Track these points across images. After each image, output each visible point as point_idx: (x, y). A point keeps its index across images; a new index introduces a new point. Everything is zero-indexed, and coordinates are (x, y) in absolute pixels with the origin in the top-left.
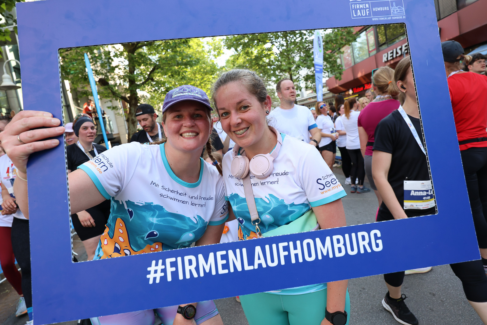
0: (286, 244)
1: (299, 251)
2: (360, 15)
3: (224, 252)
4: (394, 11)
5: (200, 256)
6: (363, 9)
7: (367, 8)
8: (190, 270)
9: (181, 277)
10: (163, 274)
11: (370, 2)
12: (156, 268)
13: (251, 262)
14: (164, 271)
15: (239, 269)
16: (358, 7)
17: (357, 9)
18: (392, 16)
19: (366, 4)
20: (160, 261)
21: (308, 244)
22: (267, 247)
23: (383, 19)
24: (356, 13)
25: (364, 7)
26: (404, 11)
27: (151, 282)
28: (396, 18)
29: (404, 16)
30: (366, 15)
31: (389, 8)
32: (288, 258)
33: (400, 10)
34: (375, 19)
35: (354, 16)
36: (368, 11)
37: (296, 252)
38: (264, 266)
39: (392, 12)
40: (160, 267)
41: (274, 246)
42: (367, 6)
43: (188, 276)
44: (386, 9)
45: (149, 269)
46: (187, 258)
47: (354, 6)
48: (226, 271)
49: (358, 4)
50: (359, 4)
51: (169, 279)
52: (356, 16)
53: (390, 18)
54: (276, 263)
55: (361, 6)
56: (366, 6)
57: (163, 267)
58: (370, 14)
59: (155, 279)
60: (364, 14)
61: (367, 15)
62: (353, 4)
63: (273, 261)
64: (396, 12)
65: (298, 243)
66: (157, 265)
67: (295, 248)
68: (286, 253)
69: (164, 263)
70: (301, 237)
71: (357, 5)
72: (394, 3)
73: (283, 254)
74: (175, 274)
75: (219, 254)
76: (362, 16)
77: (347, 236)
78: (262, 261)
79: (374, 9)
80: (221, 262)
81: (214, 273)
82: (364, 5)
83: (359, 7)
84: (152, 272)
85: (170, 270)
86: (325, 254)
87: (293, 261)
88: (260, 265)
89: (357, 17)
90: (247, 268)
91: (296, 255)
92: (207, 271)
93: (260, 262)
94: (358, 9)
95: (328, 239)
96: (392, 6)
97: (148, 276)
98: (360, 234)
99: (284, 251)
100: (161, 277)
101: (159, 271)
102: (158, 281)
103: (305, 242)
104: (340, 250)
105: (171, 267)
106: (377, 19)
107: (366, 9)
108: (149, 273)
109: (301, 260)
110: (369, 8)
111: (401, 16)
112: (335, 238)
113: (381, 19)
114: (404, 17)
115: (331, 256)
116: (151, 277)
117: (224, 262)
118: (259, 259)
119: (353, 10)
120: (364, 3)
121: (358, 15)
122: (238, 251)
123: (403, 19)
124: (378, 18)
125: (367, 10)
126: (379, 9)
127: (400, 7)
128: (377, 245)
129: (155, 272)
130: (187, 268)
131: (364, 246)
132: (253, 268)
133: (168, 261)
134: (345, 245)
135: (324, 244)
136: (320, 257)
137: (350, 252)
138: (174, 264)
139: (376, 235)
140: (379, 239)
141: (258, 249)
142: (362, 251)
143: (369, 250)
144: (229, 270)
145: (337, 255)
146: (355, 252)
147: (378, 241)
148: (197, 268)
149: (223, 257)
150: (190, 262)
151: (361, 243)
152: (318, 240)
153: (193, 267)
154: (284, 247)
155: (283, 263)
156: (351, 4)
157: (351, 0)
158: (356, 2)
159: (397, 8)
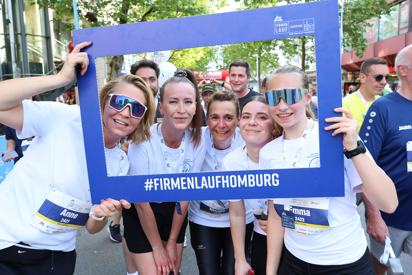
0: (220, 177)
1: (227, 181)
2: (281, 32)
3: (185, 178)
4: (306, 27)
5: (172, 179)
6: (283, 27)
7: (286, 26)
8: (167, 186)
9: (162, 189)
10: (152, 186)
11: (289, 21)
12: (149, 183)
13: (199, 185)
14: (152, 185)
15: (193, 187)
18: (304, 31)
19: (286, 23)
20: (151, 180)
21: (233, 178)
22: (209, 177)
23: (297, 33)
24: (278, 30)
25: (284, 26)
26: (314, 27)
27: (147, 190)
28: (307, 32)
29: (314, 31)
31: (303, 25)
32: (220, 184)
33: (311, 27)
34: (291, 34)
35: (276, 32)
36: (287, 28)
37: (225, 181)
38: (207, 187)
39: (305, 28)
40: (151, 183)
41: (213, 177)
42: (286, 24)
43: (165, 189)
44: (300, 26)
45: (145, 183)
46: (165, 179)
47: (277, 25)
50: (280, 23)
51: (156, 189)
52: (277, 32)
53: (302, 33)
54: (213, 187)
55: (282, 25)
56: (285, 25)
57: (153, 183)
58: (288, 30)
59: (148, 188)
60: (283, 31)
61: (286, 31)
63: (212, 185)
64: (307, 28)
65: (227, 177)
66: (149, 181)
67: (225, 179)
68: (220, 182)
69: (153, 181)
71: (279, 24)
72: (307, 21)
73: (218, 182)
74: (159, 187)
75: (182, 179)
76: (282, 32)
77: (257, 175)
78: (206, 185)
79: (291, 27)
80: (183, 183)
81: (179, 188)
82: (284, 24)
83: (281, 25)
84: (147, 185)
85: (156, 185)
86: (243, 184)
87: (224, 186)
88: (204, 187)
90: (197, 187)
91: (225, 184)
92: (176, 187)
93: (204, 185)
94: (280, 27)
95: (245, 176)
96: (305, 23)
97: (145, 187)
98: (265, 175)
99: (219, 180)
100: (152, 188)
101: (151, 185)
102: (150, 189)
103: (231, 177)
104: (252, 183)
105: (157, 183)
109: (228, 186)
110: (288, 26)
111: (311, 31)
112: (249, 176)
113: (296, 34)
115: (246, 186)
116: (147, 187)
117: (185, 183)
118: (204, 183)
119: (276, 28)
121: (279, 32)
122: (192, 178)
124: (294, 33)
125: (286, 27)
126: (295, 27)
127: (311, 24)
128: (276, 183)
129: (148, 185)
130: (165, 184)
131: (267, 182)
132: (200, 188)
133: (155, 180)
134: (255, 180)
135: (242, 179)
136: (239, 186)
137: (258, 185)
138: (158, 182)
139: (275, 176)
140: (277, 179)
141: (204, 178)
142: (266, 185)
143: (270, 185)
144: (187, 188)
145: (250, 185)
146: (261, 185)
147: (276, 180)
148: (170, 185)
149: (184, 181)
150: (167, 182)
151: (266, 180)
152: (239, 176)
153: (168, 184)
154: (218, 178)
155: (217, 187)
156: (275, 24)
157: (275, 21)
158: (278, 22)
159: (309, 25)
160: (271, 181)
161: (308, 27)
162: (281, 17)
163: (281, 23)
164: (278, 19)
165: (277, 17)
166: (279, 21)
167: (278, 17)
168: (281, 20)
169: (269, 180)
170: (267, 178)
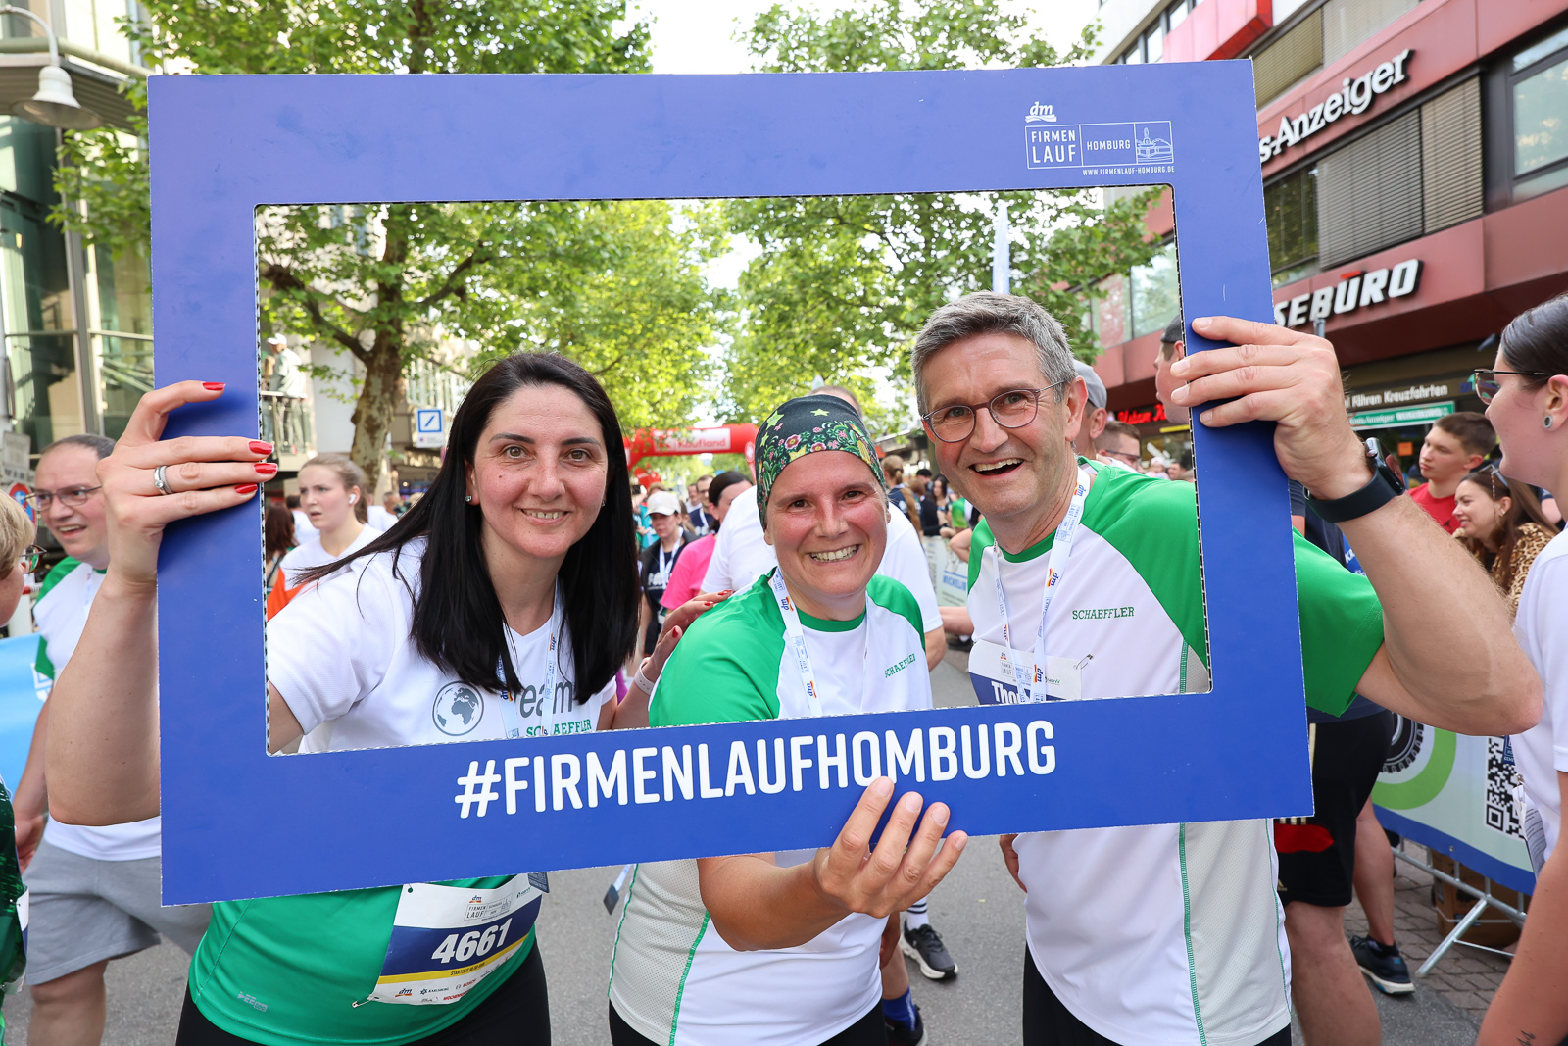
0: (808, 740)
1: (840, 760)
2: (1051, 160)
3: (652, 752)
4: (1143, 152)
5: (592, 758)
6: (1060, 143)
7: (1072, 143)
8: (565, 791)
9: (540, 806)
10: (495, 796)
11: (1079, 125)
12: (479, 780)
13: (718, 780)
14: (495, 787)
15: (688, 795)
16: (1046, 138)
17: (1043, 144)
18: (1136, 164)
19: (1069, 132)
20: (491, 764)
21: (866, 745)
22: (761, 745)
23: (1111, 172)
24: (1040, 155)
25: (1064, 140)
26: (1172, 152)
27: (465, 813)
28: (1148, 170)
29: (1169, 165)
30: (1066, 162)
31: (1132, 144)
32: (811, 775)
33: (1161, 150)
34: (1090, 172)
35: (1035, 161)
36: (1073, 149)
37: (832, 761)
38: (750, 790)
39: (1139, 154)
40: (490, 778)
41: (779, 743)
42: (1072, 135)
43: (558, 805)
44: (1121, 146)
45: (461, 781)
46: (557, 760)
47: (1037, 135)
48: (654, 798)
49: (1044, 129)
50: (1050, 130)
51: (511, 808)
52: (1039, 161)
53: (1130, 171)
54: (780, 786)
55: (1056, 137)
56: (1067, 138)
57: (497, 778)
58: (1076, 158)
59: (475, 806)
60: (1060, 158)
61: (1070, 160)
62: (1034, 129)
63: (772, 780)
64: (1148, 155)
65: (840, 739)
66: (481, 772)
67: (832, 751)
68: (808, 763)
69: (500, 770)
70: (850, 725)
71: (1045, 133)
72: (1145, 129)
73: (799, 764)
74: (525, 798)
75: (639, 754)
76: (1055, 162)
77: (966, 731)
78: (746, 778)
79: (1089, 146)
80: (641, 775)
81: (623, 800)
82: (1063, 132)
83: (1050, 138)
84: (469, 789)
85: (513, 786)
86: (906, 771)
87: (824, 783)
88: (740, 788)
89: (1043, 164)
90: (707, 792)
91: (833, 770)
92: (608, 794)
93: (739, 780)
94: (1047, 143)
95: (917, 735)
96: (1141, 138)
97: (458, 799)
98: (1000, 729)
99: (803, 756)
100: (490, 803)
101: (486, 788)
102: (482, 812)
103: (858, 739)
104: (944, 765)
105: (518, 778)
106: (1096, 172)
107: (1067, 144)
108: (462, 790)
109: (843, 782)
110: (1077, 142)
111: (1160, 166)
112: (935, 733)
113: (1106, 172)
114: (1171, 169)
115: (920, 776)
116: (465, 800)
117: (651, 775)
118: (739, 772)
119: (1031, 145)
120: (1061, 129)
121: (1045, 161)
122: (687, 750)
123: (1166, 173)
124: (1099, 168)
125: (1070, 147)
126: (1102, 146)
127: (1163, 141)
128: (1042, 760)
129: (475, 791)
130: (558, 783)
131: (1007, 758)
132: (721, 795)
133: (511, 764)
134: (958, 752)
135: (904, 746)
137: (970, 773)
138: (525, 773)
139: (1040, 733)
140: (1048, 743)
141: (738, 749)
142: (1001, 772)
143: (1019, 771)
144: (662, 796)
145: (938, 776)
146: (984, 771)
147: (1045, 750)
148: (582, 788)
149: (648, 763)
150: (566, 771)
151: (1001, 751)
152: (890, 736)
153: (571, 784)
154: (803, 748)
155: (797, 786)
156: (1030, 131)
157: (1029, 119)
158: (1041, 125)
159: (1153, 143)
160: (1023, 755)
161: (1152, 151)
162: (1051, 107)
163: (1051, 128)
164: (1040, 112)
165: (1036, 107)
166: (1043, 122)
167: (1042, 108)
168: (1052, 118)
169: (1013, 751)
170: (1008, 739)
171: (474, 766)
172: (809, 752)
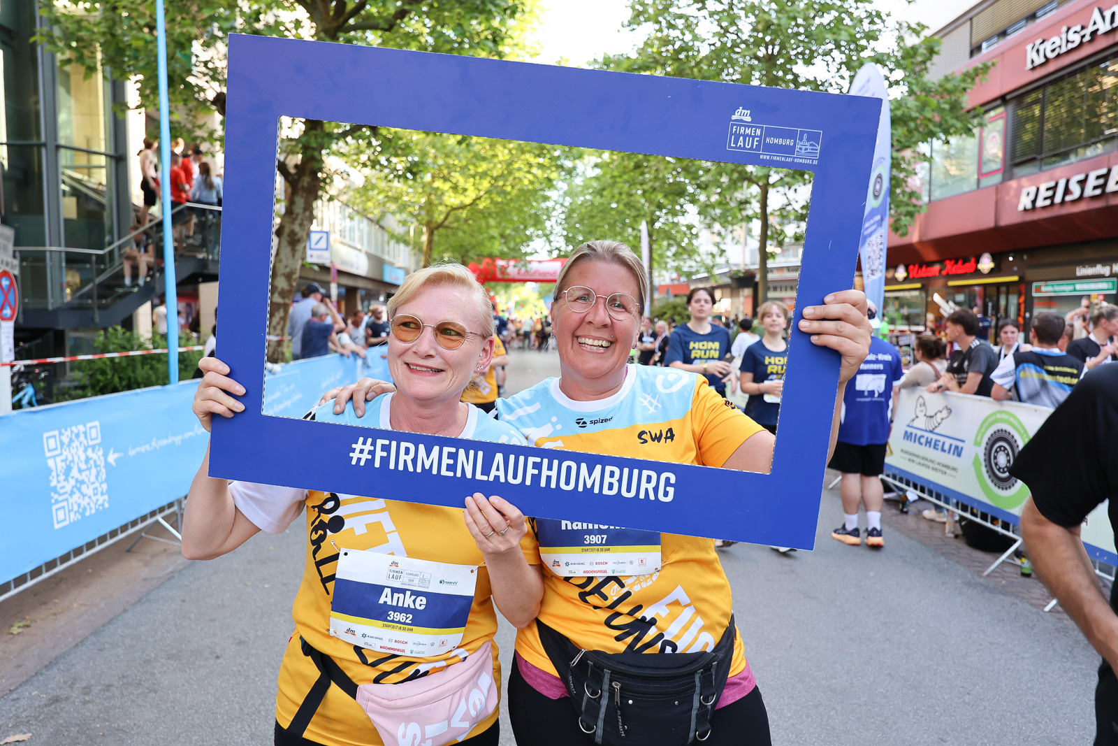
0: (538, 460)
1: (554, 474)
2: (741, 146)
3: (453, 450)
4: (801, 149)
5: (421, 447)
7: (757, 136)
8: (405, 461)
9: (392, 466)
10: (370, 457)
11: (764, 126)
13: (486, 471)
14: (370, 452)
15: (469, 475)
16: (742, 131)
17: (740, 135)
18: (795, 155)
19: (757, 129)
20: (370, 440)
21: (569, 468)
22: (512, 457)
23: (778, 158)
24: (736, 142)
26: (818, 151)
27: (354, 462)
28: (801, 161)
29: (816, 159)
30: (751, 148)
31: (795, 142)
32: (536, 478)
33: (812, 149)
34: (765, 157)
35: (732, 145)
36: (757, 141)
37: (549, 473)
38: (502, 480)
39: (798, 150)
40: (368, 447)
41: (522, 458)
42: (758, 132)
43: (401, 467)
44: (788, 143)
45: (354, 446)
46: (403, 445)
47: (737, 129)
48: (451, 474)
49: (741, 126)
50: (745, 126)
51: (377, 464)
52: (734, 146)
53: (789, 160)
54: (519, 481)
55: (748, 131)
56: (755, 133)
57: (372, 448)
59: (359, 460)
60: (748, 145)
61: (754, 147)
62: (735, 125)
63: (515, 477)
64: (803, 151)
65: (556, 462)
66: (364, 443)
67: (550, 468)
68: (536, 472)
69: (374, 444)
70: (562, 456)
71: (742, 128)
72: (805, 135)
73: (531, 471)
74: (385, 461)
75: (446, 450)
76: (744, 148)
77: (626, 471)
78: (501, 474)
79: (768, 140)
80: (446, 461)
81: (435, 471)
82: (753, 129)
83: (745, 131)
84: (357, 451)
85: (379, 454)
86: (589, 486)
87: (543, 484)
88: (497, 477)
89: (736, 148)
90: (479, 476)
91: (549, 478)
92: (427, 467)
93: (497, 473)
94: (742, 135)
95: (598, 468)
96: (801, 139)
97: (351, 455)
98: (645, 473)
99: (533, 468)
100: (367, 460)
101: (366, 452)
102: (362, 463)
103: (565, 464)
104: (611, 486)
105: (382, 450)
106: (768, 157)
107: (754, 137)
108: (353, 451)
109: (553, 485)
110: (760, 137)
111: (810, 158)
112: (608, 469)
113: (775, 158)
114: (815, 162)
115: (596, 491)
116: (355, 456)
117: (451, 462)
118: (498, 469)
119: (733, 134)
120: (752, 127)
121: (738, 146)
122: (472, 452)
123: (812, 165)
124: (771, 155)
125: (756, 139)
126: (776, 141)
127: (814, 143)
129: (360, 452)
130: (402, 457)
131: (647, 489)
132: (486, 479)
133: (380, 442)
134: (620, 481)
135: (590, 474)
136: (580, 489)
137: (624, 493)
138: (386, 448)
139: (668, 479)
140: (671, 485)
141: (499, 457)
142: (642, 496)
143: (652, 497)
144: (455, 474)
145: (606, 491)
146: (632, 494)
147: (668, 489)
148: (414, 461)
149: (450, 455)
150: (407, 451)
151: (644, 485)
152: (583, 466)
153: (409, 458)
154: (534, 463)
155: (528, 482)
156: (733, 125)
157: (734, 117)
158: (740, 123)
159: (808, 144)
160: (656, 489)
161: (806, 149)
162: (749, 111)
163: (747, 125)
164: (742, 114)
165: (740, 110)
166: (742, 121)
167: (743, 111)
168: (749, 119)
169: (651, 486)
170: (649, 479)
171: (361, 439)
172: (537, 466)
